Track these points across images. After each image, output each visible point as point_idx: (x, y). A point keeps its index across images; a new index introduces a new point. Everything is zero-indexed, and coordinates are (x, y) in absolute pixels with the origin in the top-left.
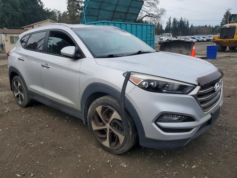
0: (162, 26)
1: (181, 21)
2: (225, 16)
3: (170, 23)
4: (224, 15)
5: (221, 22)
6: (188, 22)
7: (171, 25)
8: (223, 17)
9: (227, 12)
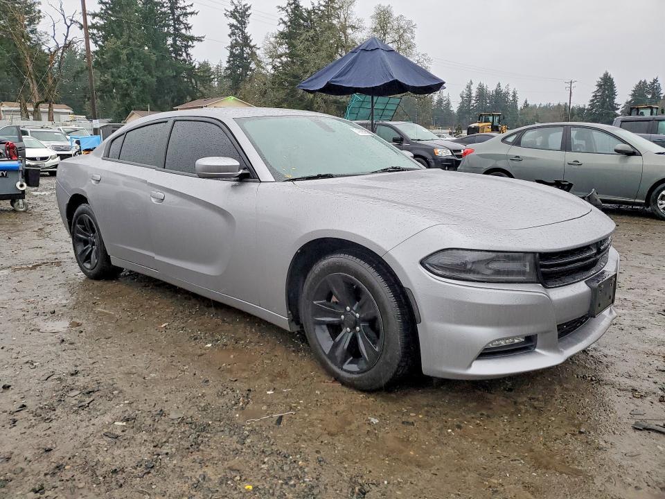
0: (448, 104)
1: (498, 92)
2: (600, 86)
3: (469, 96)
4: (597, 84)
5: (592, 101)
6: (514, 96)
7: (473, 102)
8: (596, 88)
9: (604, 75)
